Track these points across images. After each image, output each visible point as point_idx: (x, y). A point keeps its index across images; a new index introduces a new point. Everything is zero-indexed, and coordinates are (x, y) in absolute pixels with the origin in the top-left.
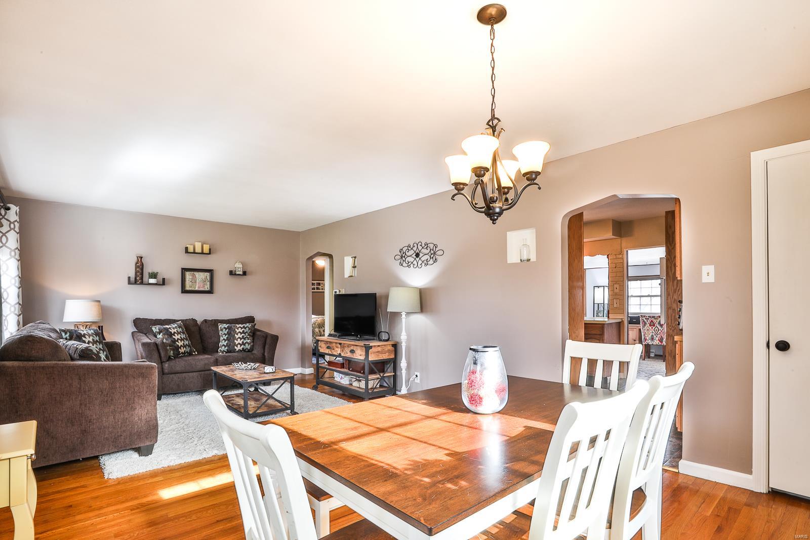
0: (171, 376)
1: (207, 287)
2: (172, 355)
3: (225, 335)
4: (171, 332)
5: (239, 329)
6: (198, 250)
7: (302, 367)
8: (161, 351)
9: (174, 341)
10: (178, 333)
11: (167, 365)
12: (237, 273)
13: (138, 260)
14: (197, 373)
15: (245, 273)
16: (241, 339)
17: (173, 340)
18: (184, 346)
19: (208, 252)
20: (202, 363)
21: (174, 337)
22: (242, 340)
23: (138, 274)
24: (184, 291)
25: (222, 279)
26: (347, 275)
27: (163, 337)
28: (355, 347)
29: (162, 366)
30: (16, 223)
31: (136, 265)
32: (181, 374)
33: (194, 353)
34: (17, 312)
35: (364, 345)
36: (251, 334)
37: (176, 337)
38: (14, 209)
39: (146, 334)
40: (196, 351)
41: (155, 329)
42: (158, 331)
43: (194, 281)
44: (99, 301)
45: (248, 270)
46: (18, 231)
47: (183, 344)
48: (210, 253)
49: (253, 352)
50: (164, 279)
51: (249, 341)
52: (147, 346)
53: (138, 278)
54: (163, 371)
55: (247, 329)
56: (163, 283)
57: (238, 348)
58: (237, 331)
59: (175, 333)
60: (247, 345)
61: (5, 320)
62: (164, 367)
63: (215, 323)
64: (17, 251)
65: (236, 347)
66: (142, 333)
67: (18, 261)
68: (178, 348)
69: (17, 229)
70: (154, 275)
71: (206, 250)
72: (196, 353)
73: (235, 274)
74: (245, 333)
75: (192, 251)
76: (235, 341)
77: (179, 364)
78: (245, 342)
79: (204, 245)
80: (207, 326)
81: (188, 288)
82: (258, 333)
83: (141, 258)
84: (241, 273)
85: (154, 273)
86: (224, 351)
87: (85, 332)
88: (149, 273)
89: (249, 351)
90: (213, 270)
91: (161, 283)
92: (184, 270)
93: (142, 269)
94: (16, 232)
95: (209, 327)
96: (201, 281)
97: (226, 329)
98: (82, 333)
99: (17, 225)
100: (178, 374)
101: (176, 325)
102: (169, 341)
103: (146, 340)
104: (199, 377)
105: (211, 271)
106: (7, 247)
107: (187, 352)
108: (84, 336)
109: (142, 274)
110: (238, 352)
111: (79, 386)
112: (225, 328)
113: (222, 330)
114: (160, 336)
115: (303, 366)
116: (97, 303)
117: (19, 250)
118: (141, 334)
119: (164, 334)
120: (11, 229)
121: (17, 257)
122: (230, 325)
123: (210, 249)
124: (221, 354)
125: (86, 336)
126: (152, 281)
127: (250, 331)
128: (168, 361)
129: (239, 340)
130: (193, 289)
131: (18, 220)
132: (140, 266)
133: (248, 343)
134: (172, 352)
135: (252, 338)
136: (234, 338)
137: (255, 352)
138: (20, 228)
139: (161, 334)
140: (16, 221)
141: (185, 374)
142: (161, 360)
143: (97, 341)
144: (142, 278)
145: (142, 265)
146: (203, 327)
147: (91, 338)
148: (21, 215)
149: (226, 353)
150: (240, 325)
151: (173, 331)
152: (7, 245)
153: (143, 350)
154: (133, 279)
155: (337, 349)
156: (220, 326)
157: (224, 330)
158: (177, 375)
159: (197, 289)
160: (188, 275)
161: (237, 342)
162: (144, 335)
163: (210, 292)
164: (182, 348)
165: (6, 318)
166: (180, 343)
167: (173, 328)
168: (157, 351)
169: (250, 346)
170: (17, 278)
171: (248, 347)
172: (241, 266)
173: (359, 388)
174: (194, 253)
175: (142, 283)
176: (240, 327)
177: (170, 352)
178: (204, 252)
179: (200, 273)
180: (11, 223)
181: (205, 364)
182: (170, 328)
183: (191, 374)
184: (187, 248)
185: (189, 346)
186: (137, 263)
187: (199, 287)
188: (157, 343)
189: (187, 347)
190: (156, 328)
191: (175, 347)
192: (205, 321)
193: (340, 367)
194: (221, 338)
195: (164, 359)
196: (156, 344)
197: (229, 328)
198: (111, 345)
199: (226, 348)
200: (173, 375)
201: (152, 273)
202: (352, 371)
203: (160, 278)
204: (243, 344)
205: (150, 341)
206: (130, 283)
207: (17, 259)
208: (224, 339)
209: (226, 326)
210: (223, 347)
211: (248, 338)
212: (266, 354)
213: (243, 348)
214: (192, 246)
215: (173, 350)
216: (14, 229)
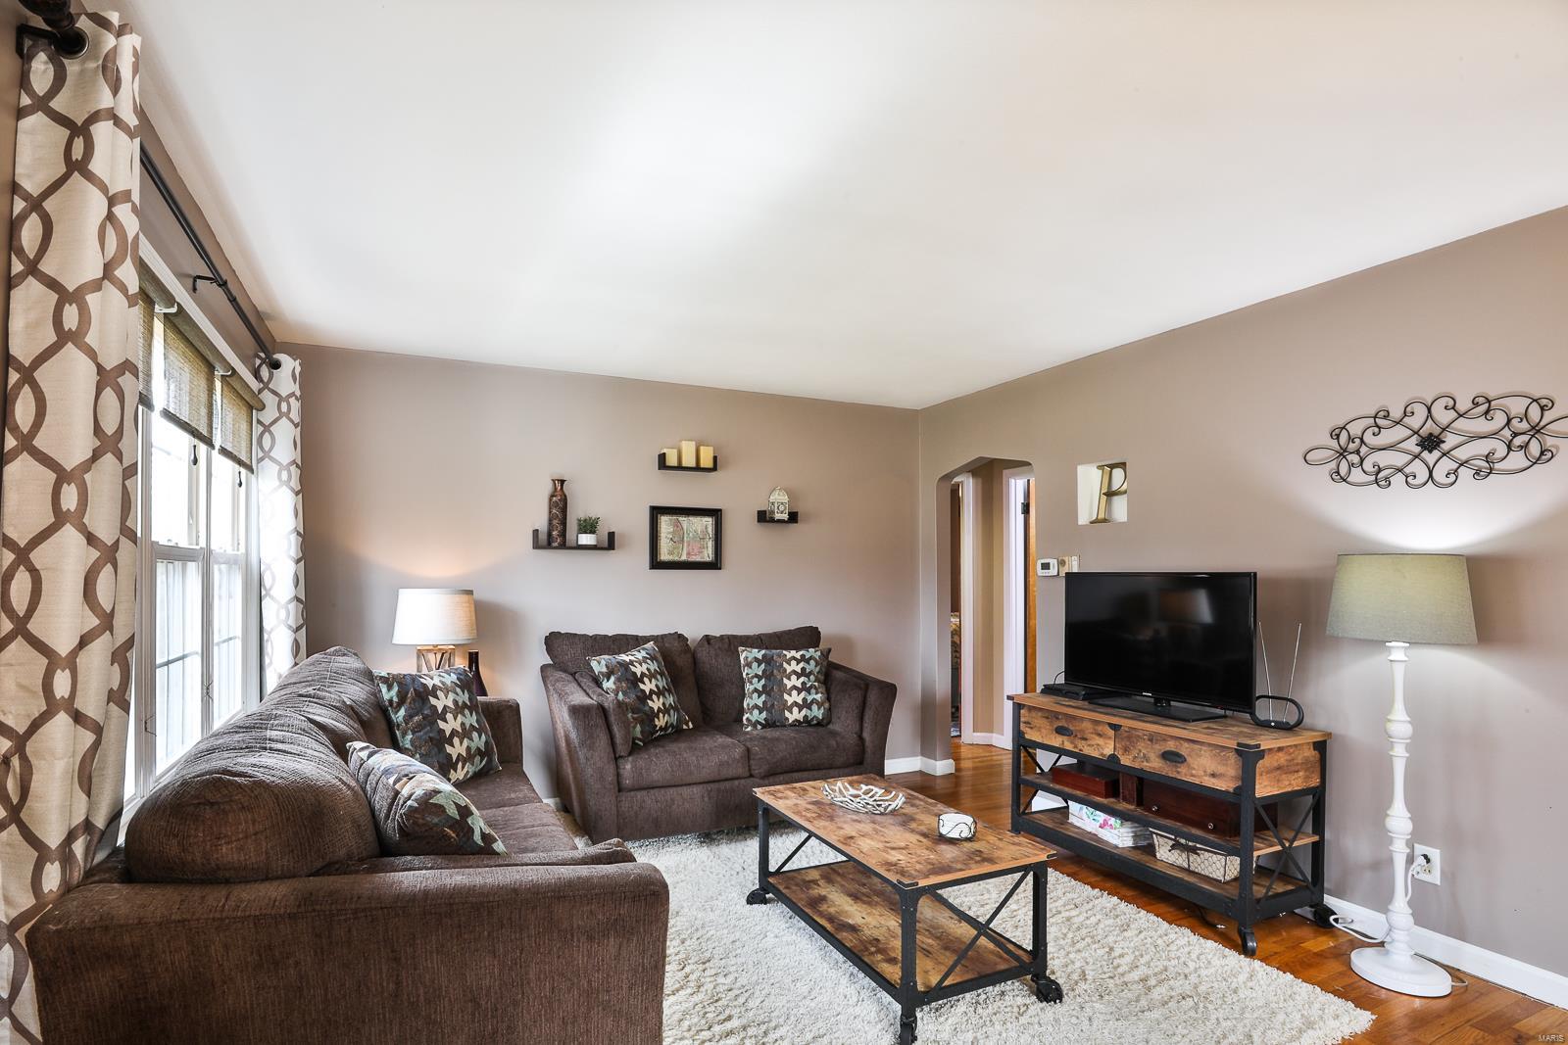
0: (639, 795)
1: (708, 555)
2: (639, 736)
3: (759, 678)
4: (635, 674)
5: (792, 661)
6: (689, 460)
7: (923, 754)
8: (615, 729)
9: (644, 697)
10: (652, 676)
11: (628, 767)
12: (778, 516)
13: (556, 489)
14: (701, 786)
15: (793, 517)
16: (799, 691)
17: (639, 694)
18: (666, 710)
19: (710, 464)
20: (715, 759)
21: (642, 686)
22: (803, 694)
23: (555, 522)
24: (656, 564)
25: (740, 529)
26: (1084, 517)
27: (618, 688)
28: (1186, 745)
29: (617, 767)
30: (292, 400)
31: (550, 500)
32: (663, 791)
33: (685, 727)
34: (292, 622)
35: (1239, 744)
36: (822, 678)
37: (648, 686)
38: (289, 364)
39: (573, 675)
40: (691, 719)
41: (599, 665)
42: (604, 670)
43: (678, 539)
44: (470, 592)
45: (800, 509)
46: (297, 420)
47: (664, 704)
48: (714, 469)
49: (830, 726)
50: (611, 535)
51: (819, 697)
52: (581, 716)
53: (555, 533)
54: (619, 783)
55: (812, 662)
56: (610, 543)
57: (794, 715)
58: (789, 669)
59: (643, 674)
60: (815, 707)
61: (267, 641)
62: (622, 771)
63: (731, 644)
64: (293, 468)
65: (787, 714)
66: (565, 671)
67: (297, 494)
68: (653, 715)
69: (295, 416)
70: (589, 526)
71: (706, 461)
72: (691, 726)
73: (772, 521)
74: (808, 676)
75: (676, 465)
76: (786, 697)
77: (659, 764)
78: (810, 699)
79: (702, 448)
80: (712, 652)
81: (664, 556)
82: (838, 674)
83: (562, 482)
84: (785, 517)
85: (590, 519)
86: (758, 722)
87: (437, 681)
88: (580, 521)
89: (819, 724)
90: (720, 510)
91: (606, 545)
92: (656, 512)
93: (564, 510)
94: (292, 421)
95: (717, 655)
96: (694, 537)
97: (759, 662)
98: (430, 683)
99: (295, 405)
100: (656, 790)
101: (643, 653)
102: (631, 699)
103: (579, 698)
104: (706, 799)
105: (715, 514)
106: (272, 459)
107: (672, 724)
108: (434, 692)
109: (564, 523)
110: (791, 725)
111: (392, 986)
112: (756, 660)
113: (749, 665)
114: (609, 684)
115: (927, 751)
116: (465, 597)
117: (297, 466)
118: (564, 675)
119: (618, 680)
120: (281, 415)
121: (295, 484)
122: (768, 652)
123: (715, 458)
124: (749, 729)
125: (439, 693)
126: (586, 539)
127: (818, 669)
128: (630, 754)
129: (794, 693)
130: (676, 559)
131: (298, 393)
132: (559, 503)
133: (817, 703)
134: (638, 728)
135: (822, 689)
136: (783, 689)
137: (835, 727)
138: (304, 412)
139: (612, 679)
140: (293, 394)
141: (672, 790)
142: (615, 754)
143: (465, 705)
144: (563, 534)
145: (565, 499)
146: (703, 655)
147: (451, 696)
148: (307, 381)
149: (764, 727)
150: (793, 653)
151: (638, 670)
152: (272, 454)
153: (573, 724)
154: (543, 537)
155: (1100, 741)
156: (746, 654)
157: (755, 665)
158: (652, 791)
159: (684, 558)
160: (665, 522)
161: (790, 700)
162: (570, 678)
163: (715, 565)
164: (661, 715)
165: (269, 636)
166: (656, 704)
167: (638, 661)
168: (604, 727)
169: (822, 711)
170: (293, 537)
171: (817, 713)
172: (785, 499)
173: (1188, 871)
174: (680, 468)
175: (563, 546)
176: (794, 658)
177: (634, 727)
178: (702, 466)
179: (691, 518)
180: (281, 399)
181: (722, 764)
182: (631, 663)
183: (686, 791)
184: (662, 458)
185: (675, 709)
186: (552, 496)
187: (688, 554)
188: (606, 705)
189: (672, 712)
190: (599, 663)
191: (645, 713)
192: (707, 639)
193: (1102, 789)
194: (749, 687)
195: (622, 749)
196: (602, 709)
197: (767, 660)
198: (499, 712)
199: (764, 715)
200: (644, 793)
201: (585, 520)
202: (1157, 813)
203: (602, 532)
204: (806, 705)
205: (587, 701)
206: (537, 546)
207: (292, 490)
208: (756, 690)
209: (759, 654)
210: (756, 712)
211: (816, 688)
212: (866, 735)
213: (806, 717)
214: (675, 451)
215: (642, 723)
216: (287, 415)
